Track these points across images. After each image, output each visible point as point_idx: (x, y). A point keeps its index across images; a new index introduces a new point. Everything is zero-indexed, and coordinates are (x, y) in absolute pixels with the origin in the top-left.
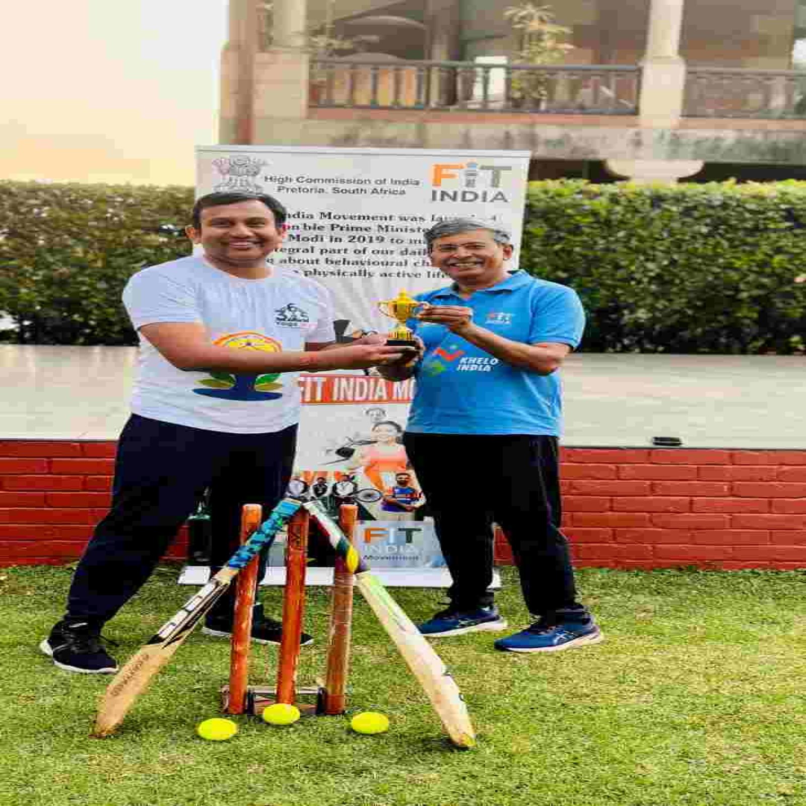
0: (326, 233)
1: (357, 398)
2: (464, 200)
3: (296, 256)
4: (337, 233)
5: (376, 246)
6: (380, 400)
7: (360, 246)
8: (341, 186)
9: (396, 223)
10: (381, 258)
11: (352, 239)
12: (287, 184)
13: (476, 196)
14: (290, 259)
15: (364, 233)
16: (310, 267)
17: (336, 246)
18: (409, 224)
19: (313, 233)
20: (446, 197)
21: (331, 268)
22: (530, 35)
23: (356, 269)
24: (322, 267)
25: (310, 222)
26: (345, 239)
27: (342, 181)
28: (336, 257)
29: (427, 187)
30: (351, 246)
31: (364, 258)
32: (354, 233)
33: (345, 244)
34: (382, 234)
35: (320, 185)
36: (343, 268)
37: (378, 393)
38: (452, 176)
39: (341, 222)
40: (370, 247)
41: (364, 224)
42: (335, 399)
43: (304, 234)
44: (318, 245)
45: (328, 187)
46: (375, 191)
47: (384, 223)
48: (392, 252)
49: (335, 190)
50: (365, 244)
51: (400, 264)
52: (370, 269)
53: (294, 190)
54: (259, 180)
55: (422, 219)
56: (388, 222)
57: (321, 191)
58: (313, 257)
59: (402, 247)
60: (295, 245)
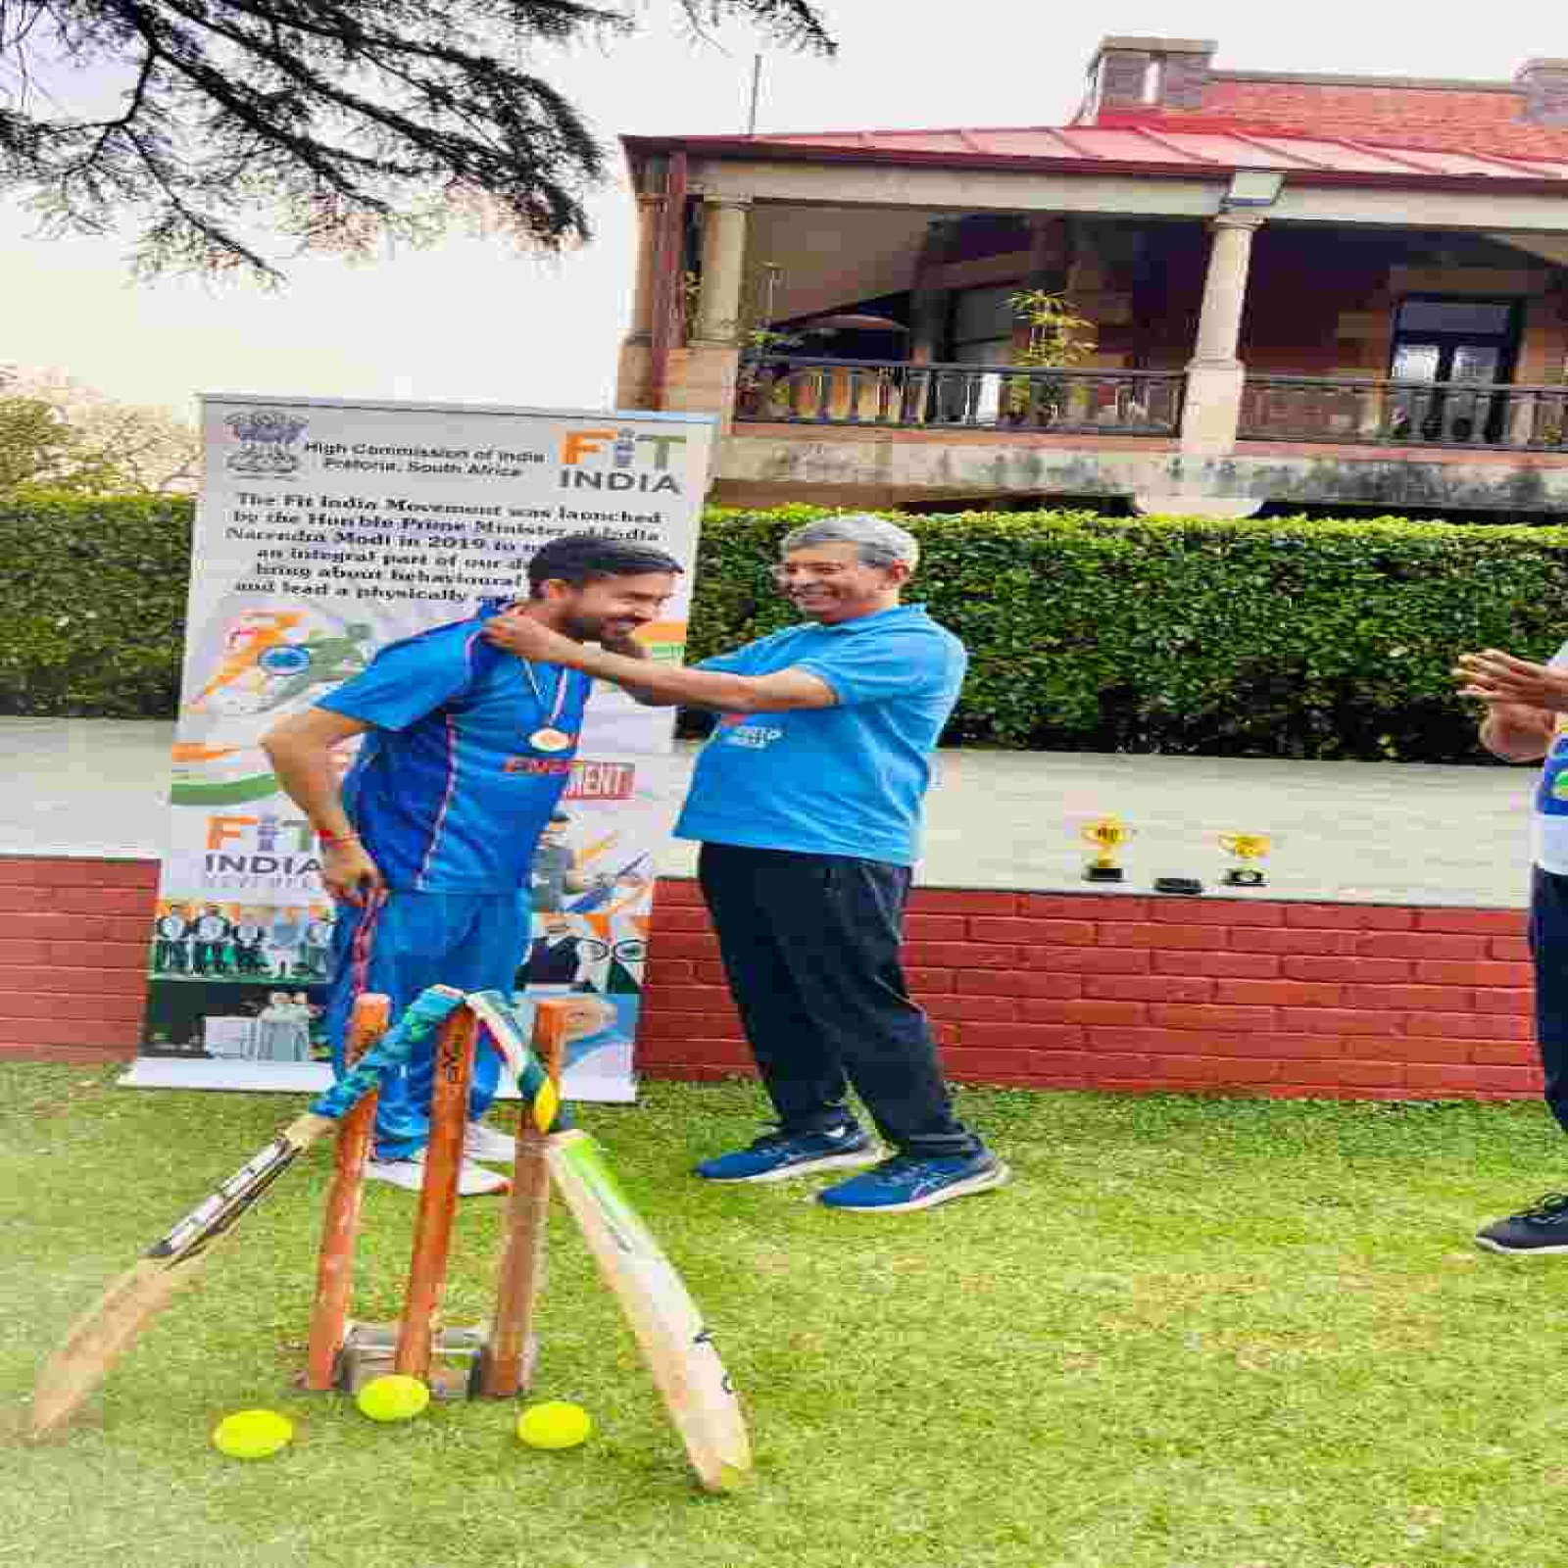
0: (395, 533)
2: (612, 486)
3: (349, 566)
4: (412, 532)
5: (473, 553)
7: (449, 553)
8: (421, 461)
9: (504, 519)
10: (479, 572)
11: (434, 543)
12: (338, 456)
13: (631, 481)
14: (335, 570)
15: (456, 535)
16: (367, 584)
17: (410, 551)
18: (528, 522)
19: (370, 532)
20: (584, 482)
21: (402, 586)
22: (1040, 328)
23: (438, 588)
24: (386, 584)
25: (369, 514)
26: (425, 541)
27: (424, 453)
28: (408, 568)
29: (555, 463)
30: (432, 554)
31: (453, 571)
32: (438, 533)
33: (424, 549)
34: (482, 535)
35: (387, 458)
36: (419, 586)
38: (594, 449)
39: (420, 517)
40: (463, 555)
41: (453, 519)
43: (358, 530)
44: (381, 550)
45: (402, 462)
46: (474, 469)
47: (486, 519)
48: (496, 564)
49: (413, 467)
50: (457, 550)
51: (509, 582)
52: (460, 588)
53: (347, 464)
54: (296, 448)
55: (546, 514)
56: (493, 517)
57: (392, 467)
58: (372, 567)
59: (513, 556)
60: (345, 547)
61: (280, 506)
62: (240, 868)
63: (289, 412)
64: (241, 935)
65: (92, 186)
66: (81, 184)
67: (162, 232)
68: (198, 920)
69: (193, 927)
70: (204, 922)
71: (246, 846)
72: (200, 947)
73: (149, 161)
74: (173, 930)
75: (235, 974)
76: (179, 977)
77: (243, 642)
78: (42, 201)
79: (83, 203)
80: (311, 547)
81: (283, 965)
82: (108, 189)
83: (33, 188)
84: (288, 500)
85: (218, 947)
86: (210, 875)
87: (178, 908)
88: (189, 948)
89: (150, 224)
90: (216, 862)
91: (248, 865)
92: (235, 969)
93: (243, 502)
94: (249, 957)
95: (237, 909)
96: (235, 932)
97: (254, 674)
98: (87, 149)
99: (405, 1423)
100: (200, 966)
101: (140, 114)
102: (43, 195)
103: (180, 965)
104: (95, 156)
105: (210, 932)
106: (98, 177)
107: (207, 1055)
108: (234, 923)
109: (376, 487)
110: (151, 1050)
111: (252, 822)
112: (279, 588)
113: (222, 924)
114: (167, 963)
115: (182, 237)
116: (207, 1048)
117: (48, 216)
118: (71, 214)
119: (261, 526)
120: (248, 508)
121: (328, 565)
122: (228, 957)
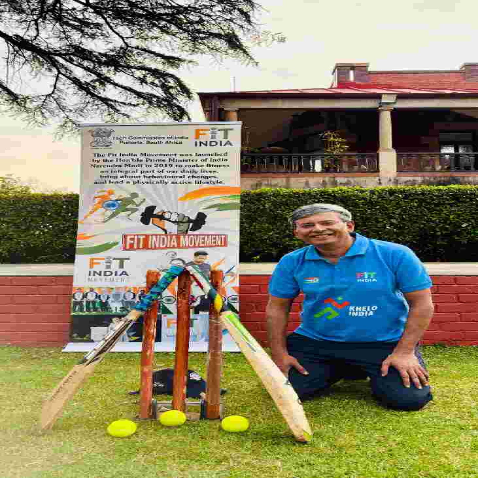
0: (144, 163)
1: (161, 246)
2: (211, 145)
3: (129, 175)
4: (149, 163)
5: (168, 168)
6: (174, 247)
7: (161, 169)
8: (151, 141)
9: (178, 157)
10: (171, 174)
11: (156, 166)
12: (125, 141)
13: (217, 143)
15: (163, 163)
16: (136, 180)
17: (149, 169)
18: (186, 158)
19: (136, 163)
20: (202, 145)
21: (147, 180)
23: (159, 180)
24: (142, 180)
25: (135, 158)
26: (153, 166)
27: (151, 138)
28: (149, 174)
29: (192, 140)
30: (156, 169)
31: (163, 175)
32: (157, 163)
33: (153, 168)
34: (172, 163)
35: (139, 140)
36: (152, 180)
37: (172, 243)
38: (204, 134)
39: (151, 158)
40: (166, 169)
41: (163, 158)
42: (150, 247)
43: (132, 163)
44: (140, 169)
45: (144, 141)
46: (167, 142)
47: (172, 158)
48: (177, 172)
49: (148, 143)
50: (164, 168)
51: (181, 177)
52: (166, 180)
53: (127, 143)
54: (111, 138)
55: (191, 155)
56: (174, 157)
57: (141, 143)
58: (137, 174)
59: (182, 169)
60: (128, 169)
61: (106, 157)
62: (100, 275)
63: (108, 128)
64: (102, 297)
65: (42, 114)
66: (39, 113)
67: (64, 126)
68: (87, 293)
69: (85, 296)
70: (88, 294)
71: (101, 267)
72: (88, 303)
73: (59, 105)
74: (79, 297)
75: (100, 312)
76: (81, 313)
77: (97, 200)
78: (27, 118)
79: (40, 118)
80: (117, 169)
81: (116, 308)
82: (47, 114)
83: (25, 115)
84: (109, 155)
85: (94, 302)
86: (90, 277)
87: (80, 290)
88: (84, 303)
89: (60, 124)
90: (92, 273)
91: (103, 273)
92: (100, 310)
93: (95, 156)
94: (105, 305)
95: (100, 288)
96: (99, 297)
97: (101, 210)
98: (40, 103)
99: (179, 427)
100: (88, 309)
101: (56, 91)
102: (28, 117)
103: (81, 310)
104: (43, 105)
105: (91, 297)
106: (44, 111)
107: (92, 341)
108: (99, 294)
109: (137, 149)
110: (73, 340)
111: (103, 259)
112: (108, 182)
113: (94, 295)
114: (77, 308)
115: (69, 127)
116: (92, 338)
117: (29, 123)
118: (36, 122)
119: (101, 163)
120: (96, 158)
121: (123, 174)
122: (97, 305)
